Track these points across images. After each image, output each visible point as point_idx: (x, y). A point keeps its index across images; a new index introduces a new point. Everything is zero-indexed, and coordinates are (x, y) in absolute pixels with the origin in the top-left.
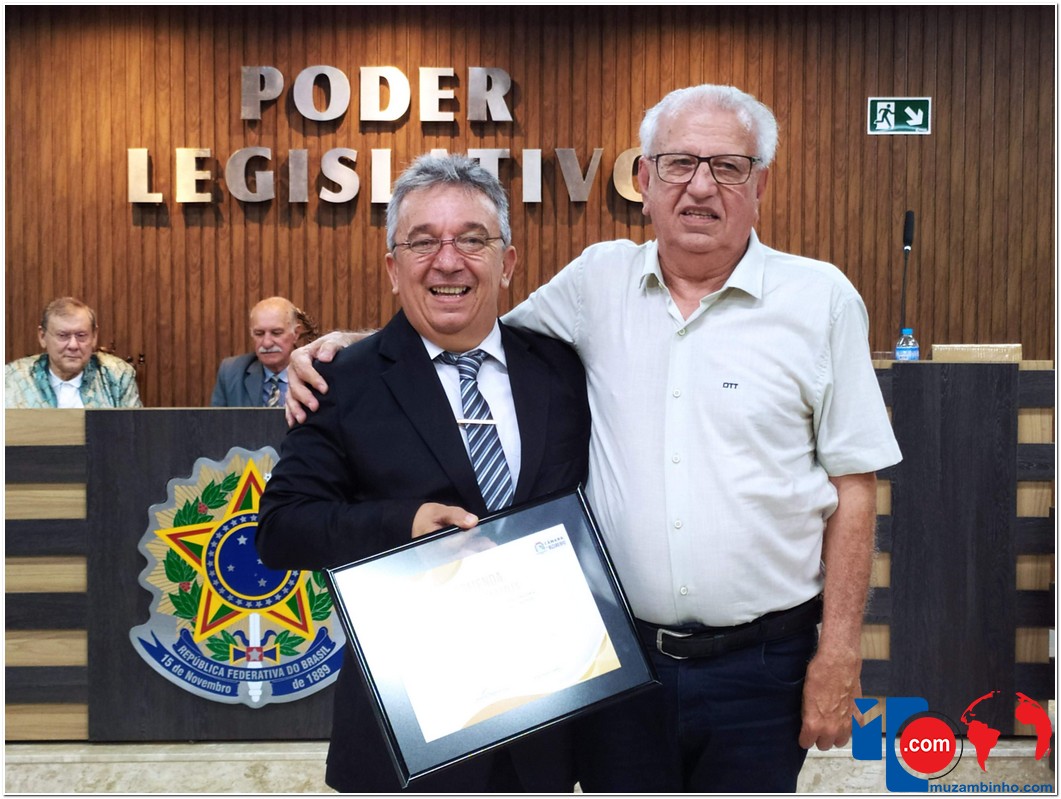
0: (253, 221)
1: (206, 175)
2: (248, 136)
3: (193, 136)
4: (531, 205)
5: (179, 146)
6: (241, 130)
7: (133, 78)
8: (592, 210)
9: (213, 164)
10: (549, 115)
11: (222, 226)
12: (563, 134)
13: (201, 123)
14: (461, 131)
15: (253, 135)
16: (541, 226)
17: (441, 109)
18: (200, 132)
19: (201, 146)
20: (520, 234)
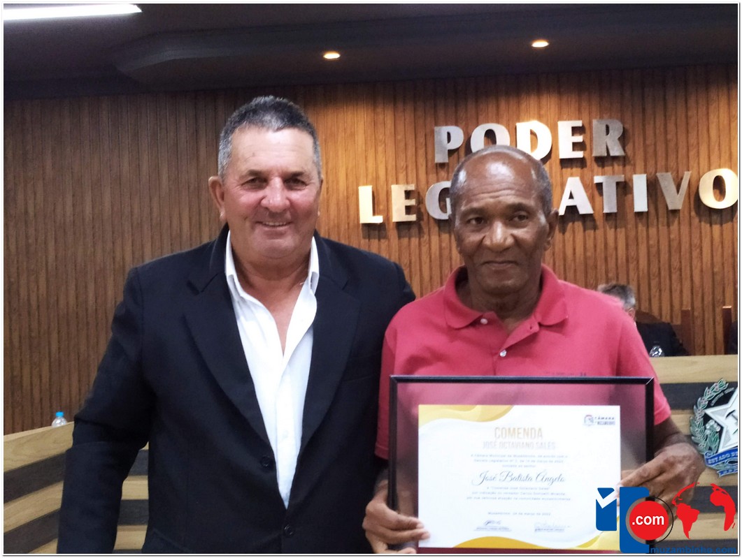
0: (445, 233)
1: (412, 202)
2: (439, 174)
3: (402, 176)
4: (640, 214)
5: (392, 183)
6: (435, 170)
7: (360, 138)
8: (684, 216)
9: (416, 195)
10: (651, 150)
11: (423, 237)
12: (661, 163)
13: (407, 167)
14: (588, 164)
15: (443, 173)
16: (648, 227)
17: (574, 150)
18: (407, 174)
19: (407, 183)
20: (632, 234)
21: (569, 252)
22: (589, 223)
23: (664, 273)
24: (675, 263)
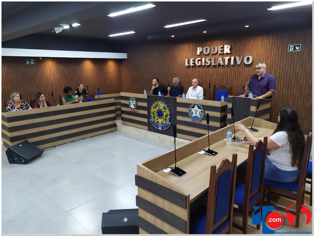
0: (199, 68)
1: (193, 62)
2: (198, 57)
8: (241, 66)
10: (236, 52)
11: (196, 69)
13: (192, 55)
16: (234, 68)
17: (221, 52)
19: (193, 58)
20: (231, 69)
21: (219, 72)
22: (223, 67)
23: (236, 77)
24: (239, 75)
